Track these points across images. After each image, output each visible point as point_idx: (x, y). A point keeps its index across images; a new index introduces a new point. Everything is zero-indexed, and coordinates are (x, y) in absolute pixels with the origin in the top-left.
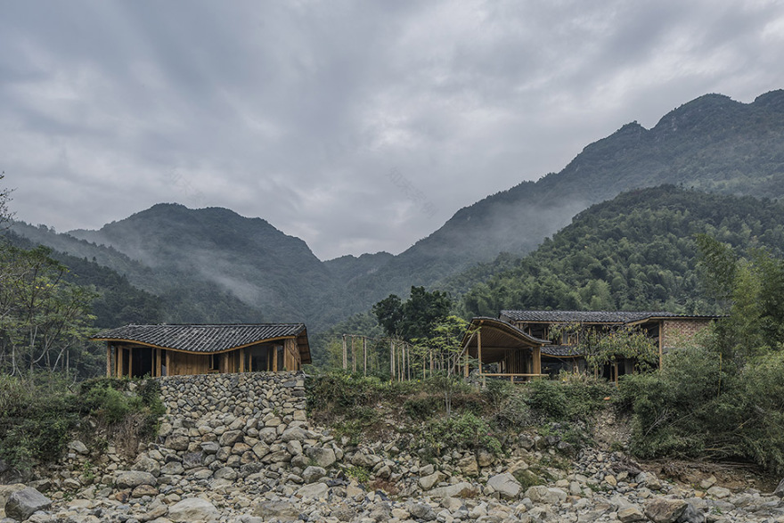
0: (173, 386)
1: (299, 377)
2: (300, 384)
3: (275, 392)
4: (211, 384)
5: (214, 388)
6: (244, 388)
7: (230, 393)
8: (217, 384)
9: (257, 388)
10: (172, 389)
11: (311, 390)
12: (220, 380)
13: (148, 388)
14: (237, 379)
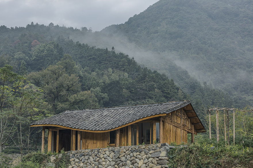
0: (78, 158)
1: (163, 149)
2: (163, 154)
3: (145, 162)
4: (102, 156)
5: (103, 159)
6: (123, 159)
7: (114, 163)
8: (105, 155)
9: (132, 158)
10: (77, 160)
11: (172, 158)
12: (107, 153)
13: (61, 160)
14: (119, 151)
